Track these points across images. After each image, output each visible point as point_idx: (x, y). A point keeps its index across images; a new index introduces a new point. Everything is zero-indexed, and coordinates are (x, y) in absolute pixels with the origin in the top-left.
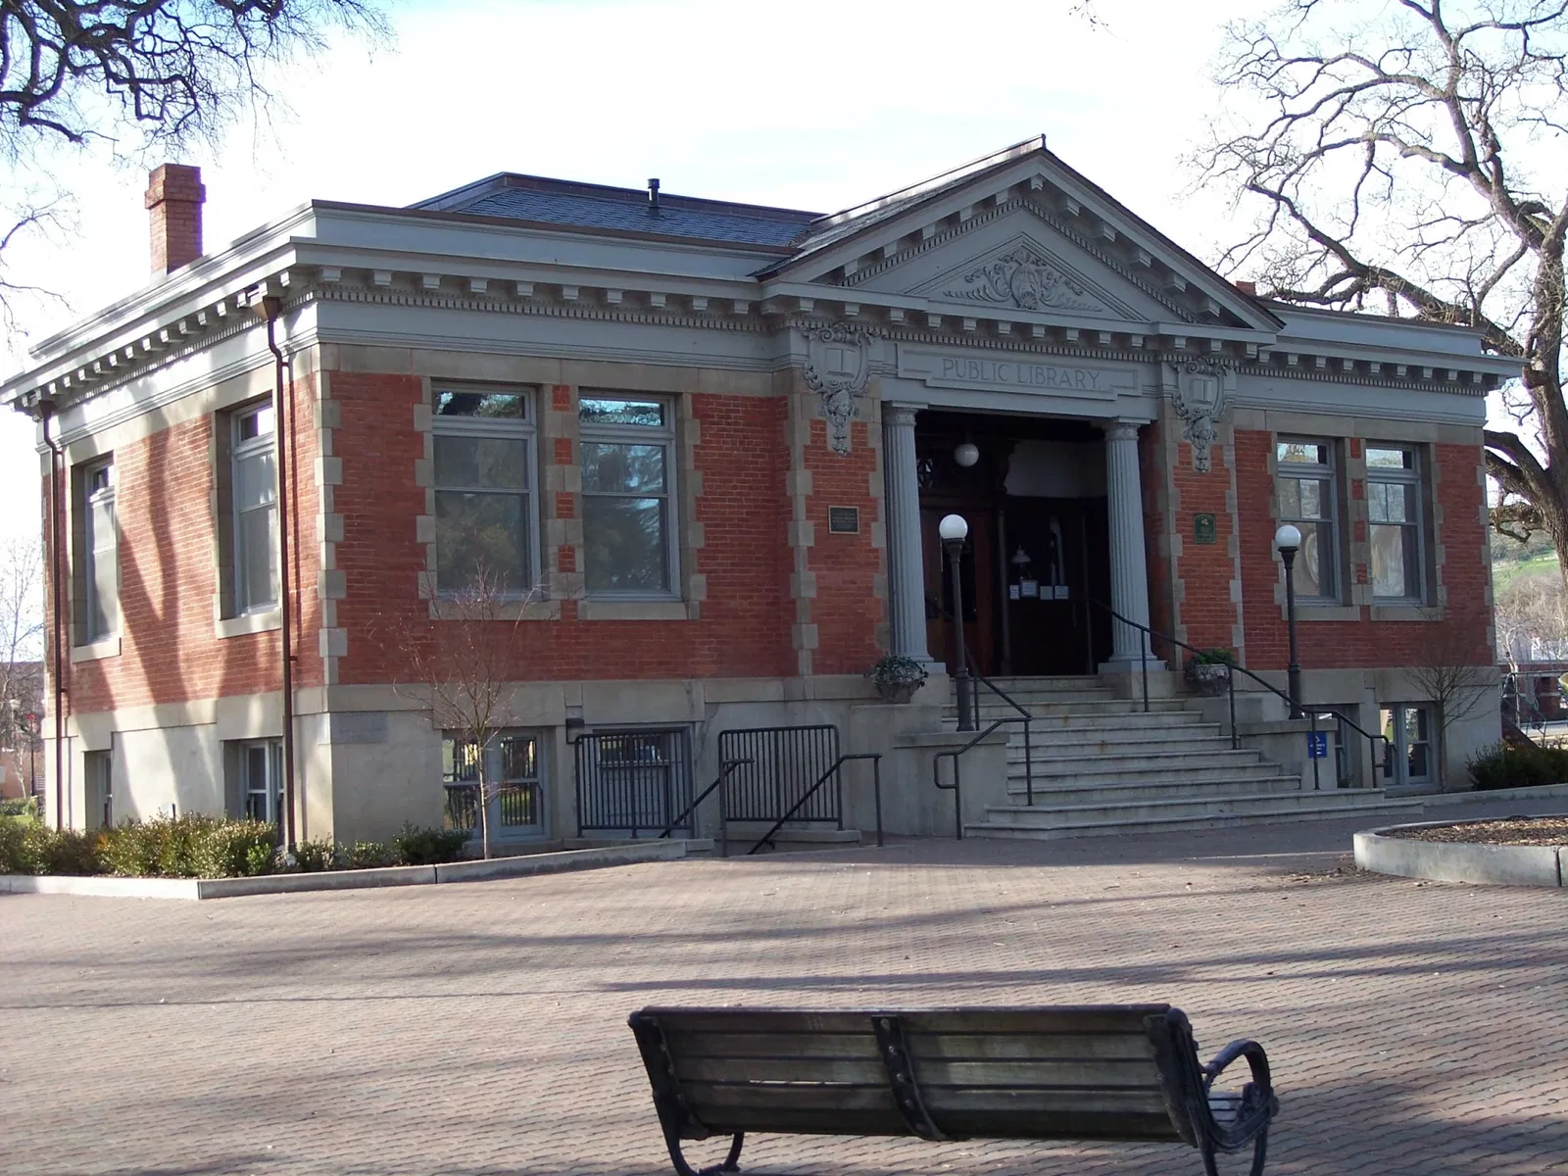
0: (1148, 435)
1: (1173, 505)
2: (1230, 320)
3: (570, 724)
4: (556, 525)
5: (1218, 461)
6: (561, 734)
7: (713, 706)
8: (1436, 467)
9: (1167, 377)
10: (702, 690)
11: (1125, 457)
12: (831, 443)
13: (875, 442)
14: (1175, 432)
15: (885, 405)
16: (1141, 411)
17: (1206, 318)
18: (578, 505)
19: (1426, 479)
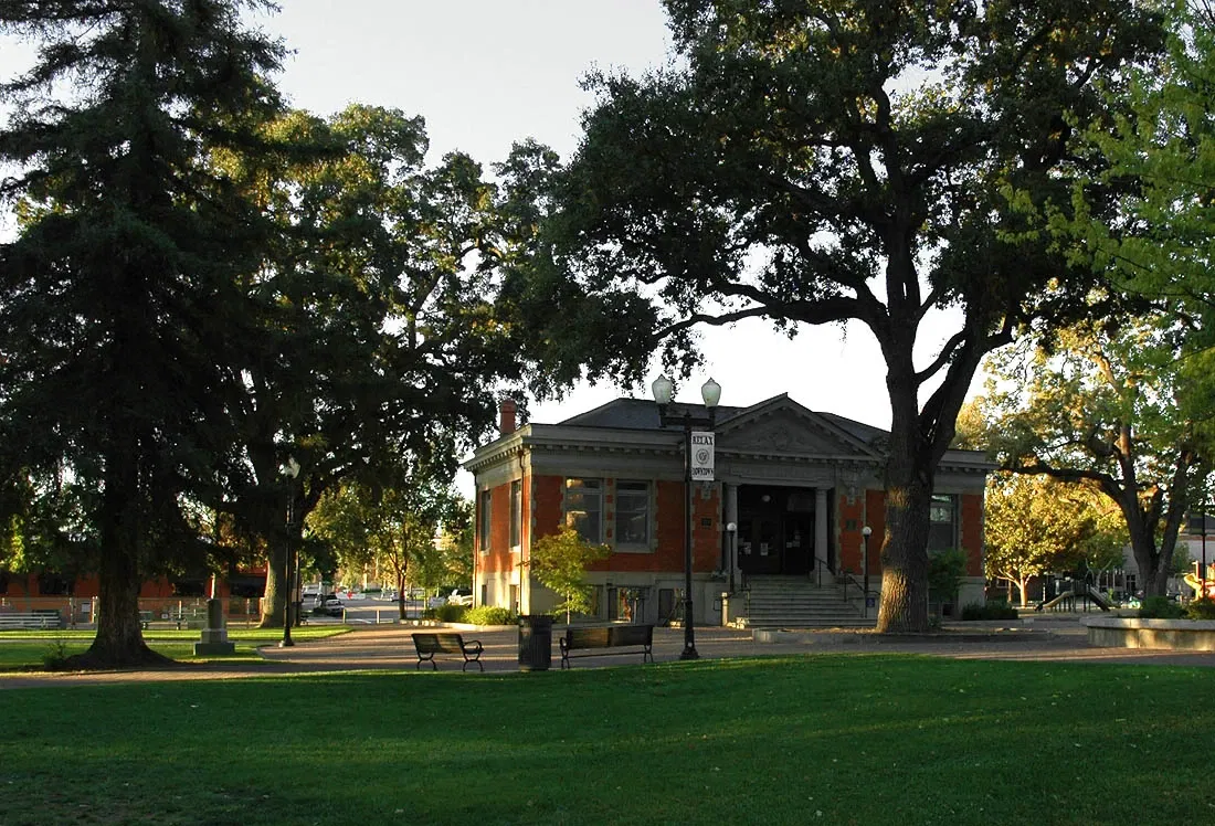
0: (830, 494)
1: (837, 518)
2: (862, 452)
3: (608, 584)
4: (607, 522)
5: (858, 501)
6: (605, 589)
7: (658, 581)
8: (960, 503)
9: (838, 474)
10: (654, 576)
11: (822, 502)
12: (703, 497)
13: (720, 495)
14: (840, 492)
15: (724, 484)
16: (829, 485)
17: (854, 453)
18: (614, 517)
19: (957, 507)
